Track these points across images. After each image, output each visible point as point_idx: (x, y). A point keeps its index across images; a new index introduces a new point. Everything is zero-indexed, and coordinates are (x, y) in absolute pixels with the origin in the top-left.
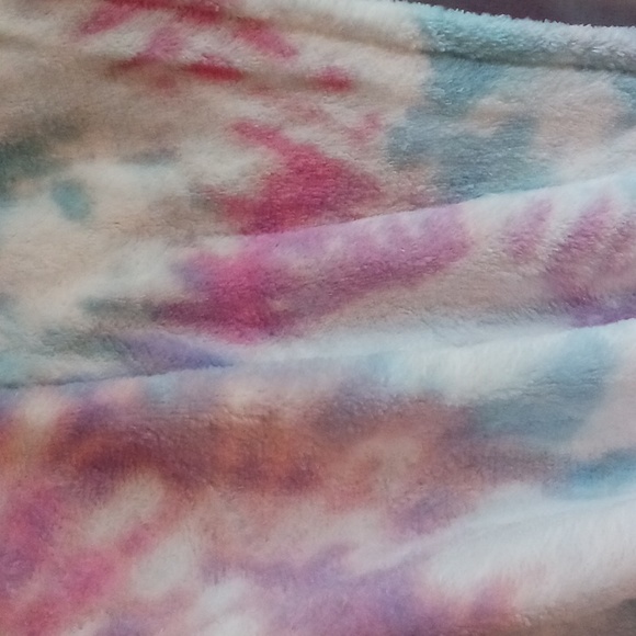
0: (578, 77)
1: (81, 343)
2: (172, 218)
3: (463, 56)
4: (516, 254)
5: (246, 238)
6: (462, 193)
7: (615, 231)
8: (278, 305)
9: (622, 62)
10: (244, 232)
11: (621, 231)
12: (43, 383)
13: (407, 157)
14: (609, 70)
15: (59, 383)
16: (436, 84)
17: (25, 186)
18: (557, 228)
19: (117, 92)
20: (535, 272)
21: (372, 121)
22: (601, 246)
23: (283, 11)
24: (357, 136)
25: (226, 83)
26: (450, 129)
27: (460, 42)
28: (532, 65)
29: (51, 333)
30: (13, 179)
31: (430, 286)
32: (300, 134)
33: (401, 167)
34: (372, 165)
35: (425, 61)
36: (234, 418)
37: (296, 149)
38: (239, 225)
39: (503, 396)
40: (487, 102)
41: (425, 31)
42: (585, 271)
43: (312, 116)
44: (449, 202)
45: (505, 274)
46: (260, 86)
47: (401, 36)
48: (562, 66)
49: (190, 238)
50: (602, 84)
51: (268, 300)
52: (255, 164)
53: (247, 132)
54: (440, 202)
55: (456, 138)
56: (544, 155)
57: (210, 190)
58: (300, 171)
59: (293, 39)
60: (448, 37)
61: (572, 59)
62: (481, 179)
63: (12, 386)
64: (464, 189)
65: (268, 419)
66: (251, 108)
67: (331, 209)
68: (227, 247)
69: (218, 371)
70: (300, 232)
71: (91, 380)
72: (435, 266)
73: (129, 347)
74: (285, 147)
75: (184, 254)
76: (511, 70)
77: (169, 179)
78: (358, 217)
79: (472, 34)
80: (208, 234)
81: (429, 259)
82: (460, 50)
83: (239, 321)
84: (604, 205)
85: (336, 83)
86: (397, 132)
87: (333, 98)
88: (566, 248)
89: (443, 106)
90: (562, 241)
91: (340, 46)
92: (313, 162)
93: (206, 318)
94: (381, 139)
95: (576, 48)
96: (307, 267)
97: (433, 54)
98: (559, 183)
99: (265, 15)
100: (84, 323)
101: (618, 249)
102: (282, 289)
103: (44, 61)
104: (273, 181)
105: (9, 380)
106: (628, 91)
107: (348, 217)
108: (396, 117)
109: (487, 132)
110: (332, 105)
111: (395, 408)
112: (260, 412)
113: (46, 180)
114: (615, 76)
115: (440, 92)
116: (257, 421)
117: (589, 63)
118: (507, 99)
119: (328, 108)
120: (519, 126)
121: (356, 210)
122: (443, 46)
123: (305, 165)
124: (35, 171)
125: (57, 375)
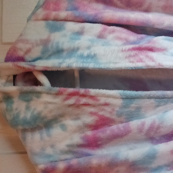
0: (148, 100)
1: (66, 152)
2: (80, 129)
3: (128, 98)
4: (140, 132)
5: (93, 131)
6: (130, 120)
7: (156, 127)
8: (99, 143)
9: (156, 97)
10: (92, 130)
11: (158, 127)
12: (61, 161)
13: (119, 115)
14: (153, 98)
15: (64, 160)
16: (124, 103)
17: (55, 125)
18: (146, 127)
19: (70, 109)
20: (143, 134)
21: (113, 110)
22: (154, 130)
23: (97, 94)
24: (111, 113)
25: (88, 106)
26: (127, 110)
27: (127, 96)
28: (140, 99)
29: (61, 151)
30: (53, 124)
31: (125, 138)
32: (101, 113)
33: (119, 117)
34: (114, 117)
35: (121, 100)
36: (94, 166)
37: (100, 116)
38: (91, 129)
39: (139, 159)
40: (132, 105)
41: (121, 95)
42: (152, 134)
43: (103, 110)
44: (128, 122)
45: (138, 135)
46: (94, 106)
47: (117, 96)
48: (145, 98)
49: (83, 132)
50: (152, 101)
51: (97, 142)
52: (94, 119)
53: (92, 114)
54: (126, 122)
55: (128, 111)
56: (143, 113)
57: (86, 124)
58: (101, 119)
59: (99, 98)
60: (125, 96)
61: (147, 97)
62: (133, 117)
63: (56, 161)
64: (130, 119)
65: (100, 166)
66: (92, 110)
67: (107, 125)
68: (89, 133)
69: (90, 157)
70: (102, 129)
71: (69, 159)
72: (126, 135)
73: (74, 152)
74: (99, 116)
75: (83, 135)
76: (136, 100)
77: (79, 123)
78: (112, 126)
79: (129, 95)
80: (86, 131)
81: (125, 133)
82: (127, 97)
83: (93, 146)
84: (154, 122)
85: (106, 104)
86: (117, 111)
87: (106, 107)
88: (148, 130)
89: (125, 106)
90: (148, 129)
91: (107, 98)
92: (103, 118)
93: (87, 146)
94: (115, 113)
95: (147, 96)
96: (104, 136)
97: (123, 98)
98: (147, 117)
99: (94, 95)
100: (67, 149)
101: (157, 130)
102: (100, 140)
103: (58, 106)
104: (97, 121)
105: (55, 160)
106: (157, 101)
107: (110, 126)
108: (117, 109)
109: (133, 110)
110: (106, 108)
111: (121, 163)
112: (98, 165)
113: (59, 124)
114: (154, 99)
115: (124, 104)
116: (98, 166)
117: (150, 98)
118: (136, 104)
119: (105, 108)
120: (139, 109)
121: (111, 125)
122: (124, 97)
123: (102, 118)
124: (57, 123)
125: (63, 159)
